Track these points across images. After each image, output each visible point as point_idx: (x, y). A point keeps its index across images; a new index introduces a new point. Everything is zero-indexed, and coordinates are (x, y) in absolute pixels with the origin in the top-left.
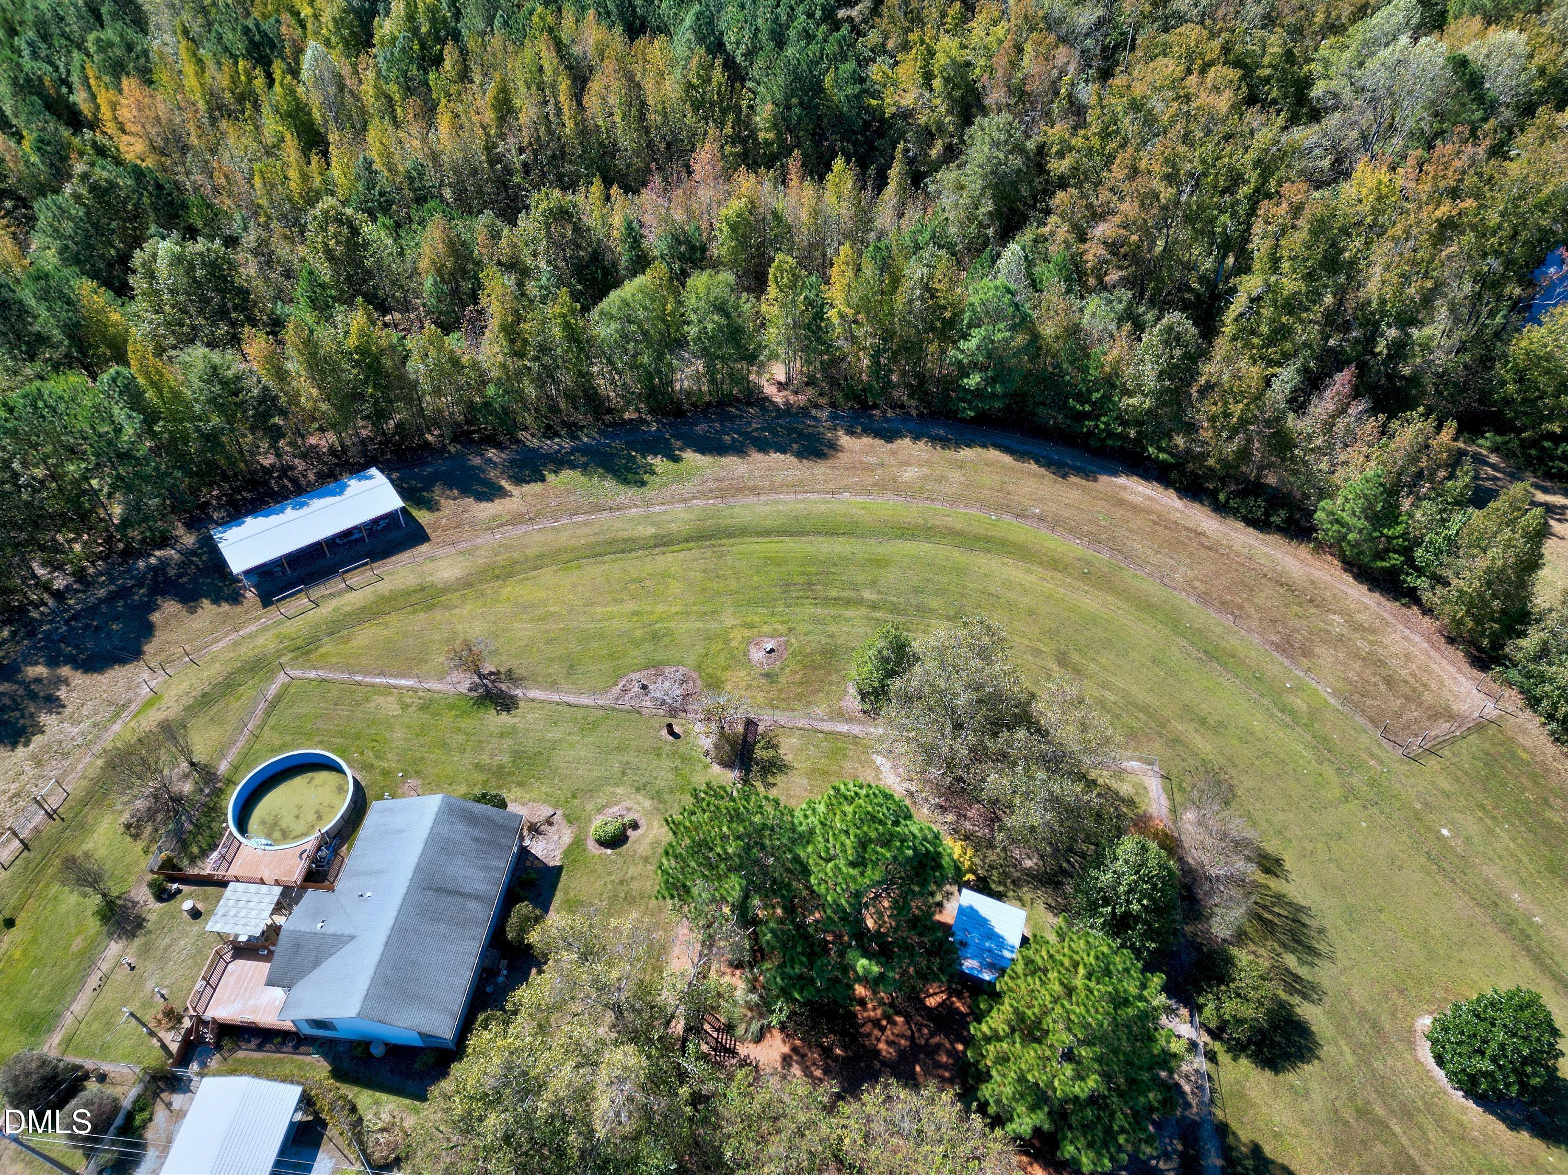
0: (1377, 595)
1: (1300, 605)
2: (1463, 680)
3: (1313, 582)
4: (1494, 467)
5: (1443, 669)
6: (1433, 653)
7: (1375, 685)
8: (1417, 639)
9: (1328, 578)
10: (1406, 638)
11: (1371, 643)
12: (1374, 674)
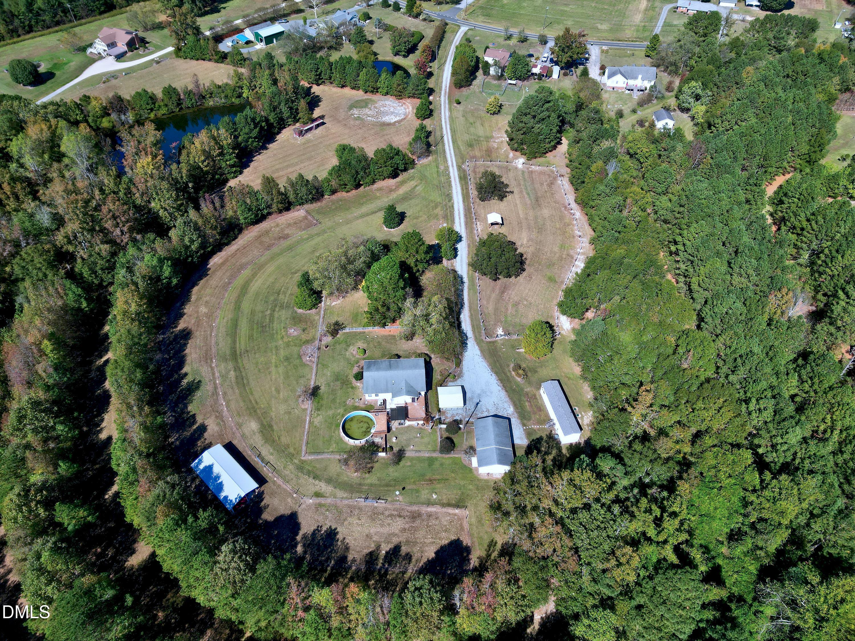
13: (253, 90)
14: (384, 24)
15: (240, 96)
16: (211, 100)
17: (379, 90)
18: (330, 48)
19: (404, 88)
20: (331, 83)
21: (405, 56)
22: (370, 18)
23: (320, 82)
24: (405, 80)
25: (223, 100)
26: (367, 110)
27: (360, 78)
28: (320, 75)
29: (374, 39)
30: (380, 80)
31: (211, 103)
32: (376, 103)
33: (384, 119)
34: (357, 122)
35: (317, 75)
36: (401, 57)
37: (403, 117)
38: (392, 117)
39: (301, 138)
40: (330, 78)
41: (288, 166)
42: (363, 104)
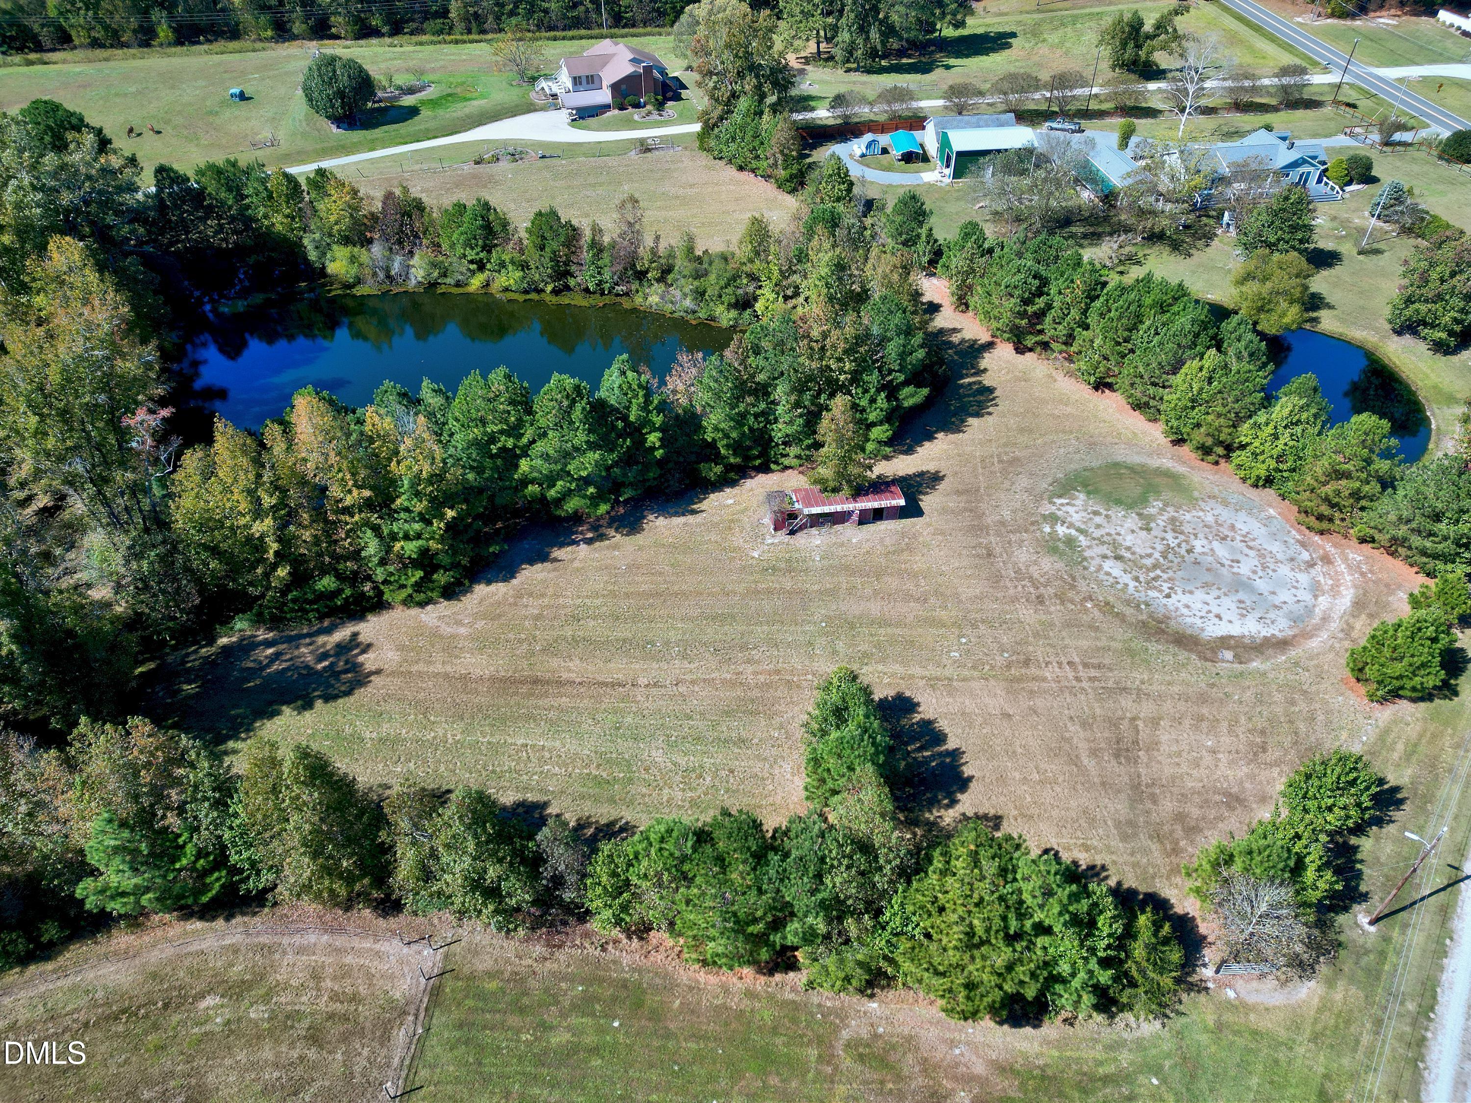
0: (238, 919)
1: (156, 1027)
2: (383, 946)
3: (154, 976)
4: (268, 644)
5: (359, 953)
6: (340, 941)
7: (301, 1058)
8: (312, 938)
9: (169, 951)
10: (301, 950)
11: (266, 998)
12: (292, 1045)
13: (786, 298)
14: (1414, 210)
15: (745, 304)
16: (658, 288)
17: (1239, 457)
18: (1155, 237)
19: (1356, 495)
20: (1070, 359)
21: (1440, 348)
22: (1369, 179)
23: (1030, 341)
24: (1382, 466)
25: (688, 303)
26: (1133, 521)
27: (1177, 380)
28: (1041, 315)
29: (1347, 249)
30: (1261, 417)
31: (654, 299)
32: (1193, 503)
33: (1179, 600)
34: (1048, 564)
35: (1022, 315)
36: (1422, 347)
37: (1280, 627)
38: (1228, 605)
39: (782, 536)
40: (1070, 339)
41: (625, 646)
42: (1133, 489)
